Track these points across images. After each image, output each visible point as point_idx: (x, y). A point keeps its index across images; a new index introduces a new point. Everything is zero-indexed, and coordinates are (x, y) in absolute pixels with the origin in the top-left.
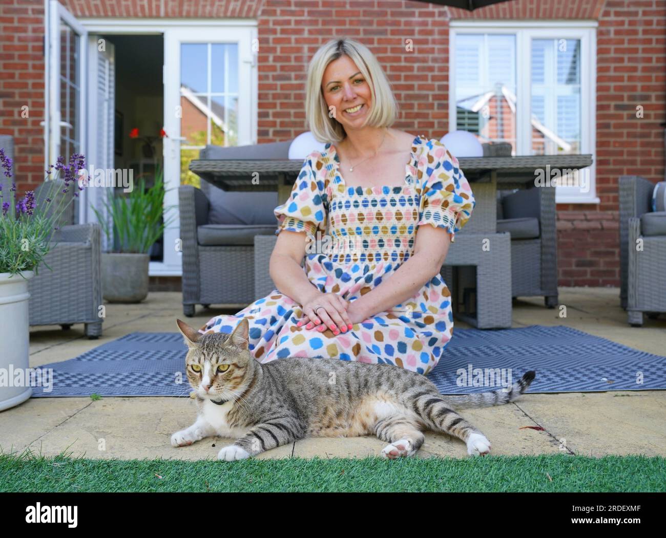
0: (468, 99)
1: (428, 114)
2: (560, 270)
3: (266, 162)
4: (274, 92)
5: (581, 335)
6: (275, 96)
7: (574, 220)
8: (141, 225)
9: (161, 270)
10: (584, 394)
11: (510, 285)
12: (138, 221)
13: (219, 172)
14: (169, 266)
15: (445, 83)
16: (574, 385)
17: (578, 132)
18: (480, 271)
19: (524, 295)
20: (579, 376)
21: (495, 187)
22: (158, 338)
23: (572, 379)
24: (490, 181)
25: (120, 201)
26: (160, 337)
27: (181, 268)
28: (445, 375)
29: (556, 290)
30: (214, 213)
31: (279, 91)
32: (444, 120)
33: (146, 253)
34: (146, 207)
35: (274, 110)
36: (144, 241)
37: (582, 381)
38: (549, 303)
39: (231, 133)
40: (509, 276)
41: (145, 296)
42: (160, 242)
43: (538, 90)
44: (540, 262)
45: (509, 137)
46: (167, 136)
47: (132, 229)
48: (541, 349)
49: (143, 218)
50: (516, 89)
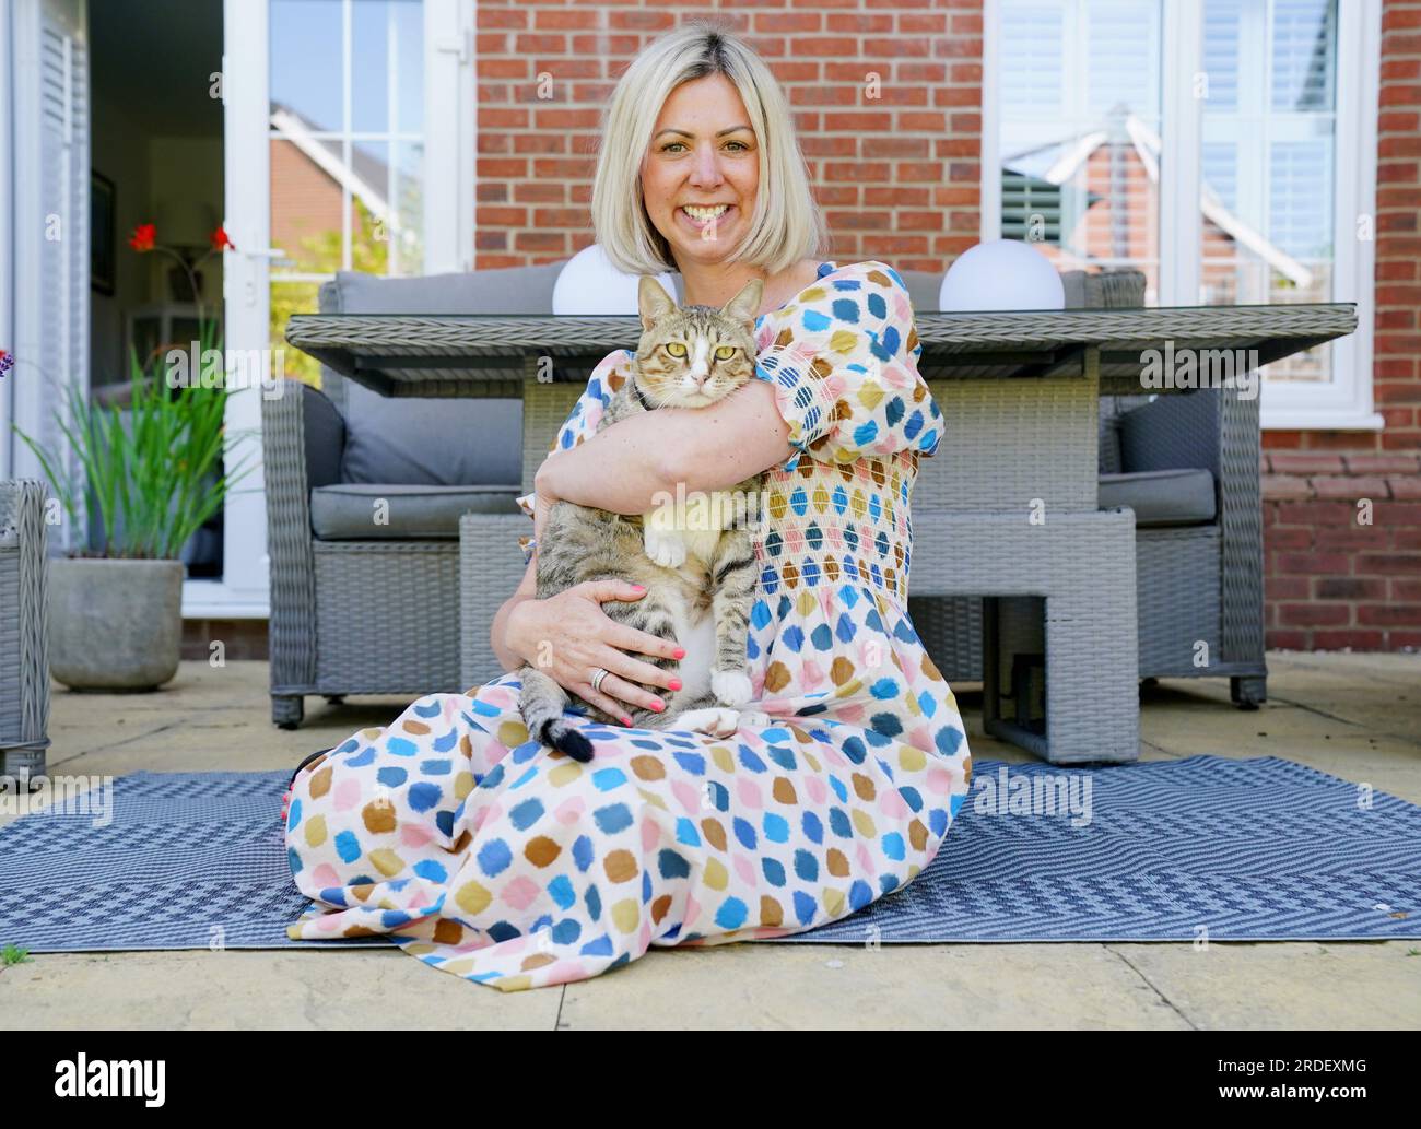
0: (1033, 153)
1: (926, 193)
2: (1277, 607)
3: (488, 322)
4: (521, 131)
5: (1326, 783)
6: (522, 144)
7: (1314, 474)
8: (161, 482)
9: (216, 604)
10: (1324, 946)
11: (1134, 647)
12: (154, 474)
13: (368, 347)
14: (235, 590)
15: (972, 110)
16: (1298, 922)
17: (1327, 238)
18: (1053, 611)
19: (1173, 673)
20: (1313, 895)
21: (1094, 389)
22: (198, 788)
23: (1293, 904)
24: (1082, 374)
25: (104, 421)
26: (205, 784)
27: (266, 598)
28: (956, 889)
29: (1262, 659)
30: (357, 452)
31: (532, 130)
32: (969, 209)
33: (176, 558)
34: (177, 432)
35: (521, 181)
36: (169, 524)
37: (1322, 910)
38: (1242, 696)
39: (410, 237)
40: (1133, 625)
41: (171, 674)
42: (215, 526)
43: (1220, 127)
44: (1217, 585)
45: (1141, 254)
46: (232, 247)
47: (135, 493)
48: (1214, 822)
49: (169, 463)
50: (1161, 125)
